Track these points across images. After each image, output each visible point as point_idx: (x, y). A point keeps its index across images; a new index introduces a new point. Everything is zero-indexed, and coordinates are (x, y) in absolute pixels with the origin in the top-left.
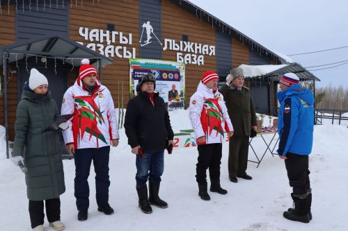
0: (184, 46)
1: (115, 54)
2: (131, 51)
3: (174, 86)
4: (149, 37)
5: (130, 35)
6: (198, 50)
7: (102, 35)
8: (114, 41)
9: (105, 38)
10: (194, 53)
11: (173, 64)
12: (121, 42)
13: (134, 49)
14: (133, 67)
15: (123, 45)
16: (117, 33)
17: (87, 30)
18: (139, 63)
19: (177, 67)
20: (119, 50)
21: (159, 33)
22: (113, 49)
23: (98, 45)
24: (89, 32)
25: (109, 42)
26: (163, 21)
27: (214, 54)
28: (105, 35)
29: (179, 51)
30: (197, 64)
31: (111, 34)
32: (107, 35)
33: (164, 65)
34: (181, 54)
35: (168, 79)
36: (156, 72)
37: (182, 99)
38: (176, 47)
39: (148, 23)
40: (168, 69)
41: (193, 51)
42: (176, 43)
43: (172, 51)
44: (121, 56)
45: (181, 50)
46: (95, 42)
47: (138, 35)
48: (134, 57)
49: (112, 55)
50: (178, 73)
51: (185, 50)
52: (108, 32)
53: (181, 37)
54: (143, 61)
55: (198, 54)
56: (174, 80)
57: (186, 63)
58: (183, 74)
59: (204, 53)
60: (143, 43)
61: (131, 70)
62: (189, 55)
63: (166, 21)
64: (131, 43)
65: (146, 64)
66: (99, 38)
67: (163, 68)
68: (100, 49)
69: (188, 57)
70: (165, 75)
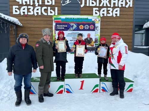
0: (100, 2)
1: (42, 13)
2: (54, 10)
3: (89, 35)
6: (114, 4)
8: (40, 3)
9: (34, 2)
10: (110, 7)
11: (90, 17)
12: (46, 3)
13: (56, 8)
14: (55, 22)
15: (47, 6)
18: (60, 19)
19: (93, 20)
20: (45, 10)
22: (40, 10)
23: (29, 7)
25: (37, 4)
27: (131, 6)
29: (96, 7)
30: (113, 16)
34: (97, 9)
35: (84, 30)
37: (95, 45)
38: (93, 3)
40: (86, 22)
41: (109, 5)
43: (89, 7)
44: (46, 14)
45: (98, 5)
46: (27, 5)
48: (56, 14)
49: (40, 14)
50: (94, 24)
51: (101, 5)
54: (63, 17)
55: (114, 7)
56: (89, 30)
58: (98, 25)
59: (120, 6)
60: (64, 3)
61: (54, 24)
62: (105, 9)
64: (54, 4)
65: (66, 19)
66: (30, 2)
67: (80, 22)
68: (31, 10)
69: (104, 11)
70: (81, 27)
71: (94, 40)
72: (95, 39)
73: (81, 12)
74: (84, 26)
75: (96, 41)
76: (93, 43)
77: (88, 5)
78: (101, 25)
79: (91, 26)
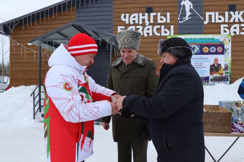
0: (230, 16)
1: (153, 33)
2: (169, 29)
3: (216, 60)
4: (188, 13)
5: (168, 14)
7: (141, 17)
8: (152, 21)
9: (143, 20)
11: (216, 37)
12: (159, 21)
13: (172, 27)
15: (161, 24)
16: (155, 14)
17: (127, 15)
19: (221, 40)
20: (157, 29)
21: (200, 7)
22: (151, 29)
24: (129, 17)
25: (147, 23)
28: (144, 17)
29: (224, 23)
31: (149, 16)
32: (146, 17)
33: (205, 39)
34: (226, 26)
35: (209, 53)
36: (196, 47)
37: (226, 73)
38: (220, 19)
40: (211, 42)
41: (242, 20)
42: (219, 15)
43: (215, 23)
44: (159, 35)
45: (227, 21)
46: (135, 25)
47: (176, 13)
48: (172, 34)
49: (151, 34)
50: (222, 45)
51: (231, 21)
52: (146, 14)
53: (227, 8)
56: (217, 53)
57: (233, 34)
58: (228, 46)
60: (182, 20)
62: (237, 26)
64: (168, 21)
66: (139, 21)
67: (204, 43)
69: (235, 28)
70: (205, 49)
71: (223, 67)
72: (225, 65)
73: (205, 31)
74: (209, 48)
75: (226, 68)
76: (222, 71)
77: (213, 21)
78: (232, 47)
79: (219, 48)
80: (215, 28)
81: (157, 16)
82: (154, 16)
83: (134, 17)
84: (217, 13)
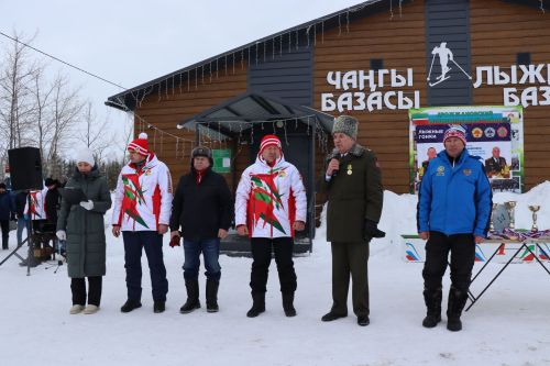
0: (520, 73)
1: (384, 105)
3: (496, 151)
4: (445, 69)
5: (410, 71)
7: (363, 78)
8: (381, 85)
9: (367, 82)
10: (546, 84)
11: (496, 110)
12: (394, 84)
13: (417, 94)
14: (415, 122)
15: (396, 89)
16: (386, 71)
17: (338, 74)
18: (426, 115)
19: (505, 115)
20: (391, 97)
21: (466, 59)
22: (379, 99)
24: (342, 77)
25: (373, 86)
26: (472, 36)
28: (367, 78)
29: (510, 85)
31: (376, 75)
32: (371, 77)
33: (476, 114)
34: (514, 90)
35: (484, 139)
37: (514, 173)
38: (502, 78)
39: (443, 45)
40: (487, 119)
41: (542, 80)
42: (500, 71)
43: (494, 86)
44: (393, 107)
45: (514, 81)
46: (352, 90)
47: (423, 69)
48: (417, 106)
49: (380, 107)
50: (506, 124)
51: (523, 81)
52: (371, 72)
53: (514, 58)
54: (433, 112)
56: (497, 138)
57: (525, 105)
58: (518, 126)
60: (433, 81)
61: (412, 128)
62: (534, 89)
63: (479, 35)
64: (410, 84)
65: (440, 115)
66: (358, 84)
67: (474, 120)
68: (360, 101)
69: (530, 94)
70: (477, 132)
71: (509, 163)
72: (513, 159)
73: (475, 99)
74: (483, 130)
75: (515, 165)
76: (507, 169)
77: (490, 82)
78: (525, 127)
79: (502, 130)
80: (493, 95)
81: (389, 75)
82: (385, 75)
83: (350, 77)
84: (497, 68)
